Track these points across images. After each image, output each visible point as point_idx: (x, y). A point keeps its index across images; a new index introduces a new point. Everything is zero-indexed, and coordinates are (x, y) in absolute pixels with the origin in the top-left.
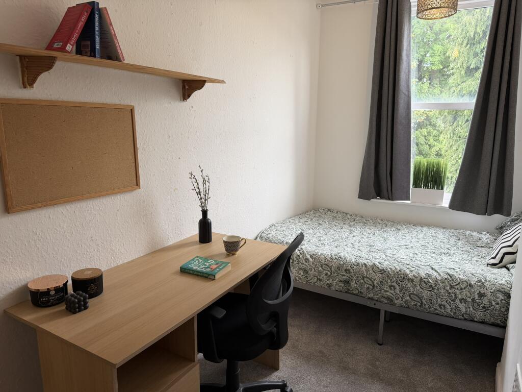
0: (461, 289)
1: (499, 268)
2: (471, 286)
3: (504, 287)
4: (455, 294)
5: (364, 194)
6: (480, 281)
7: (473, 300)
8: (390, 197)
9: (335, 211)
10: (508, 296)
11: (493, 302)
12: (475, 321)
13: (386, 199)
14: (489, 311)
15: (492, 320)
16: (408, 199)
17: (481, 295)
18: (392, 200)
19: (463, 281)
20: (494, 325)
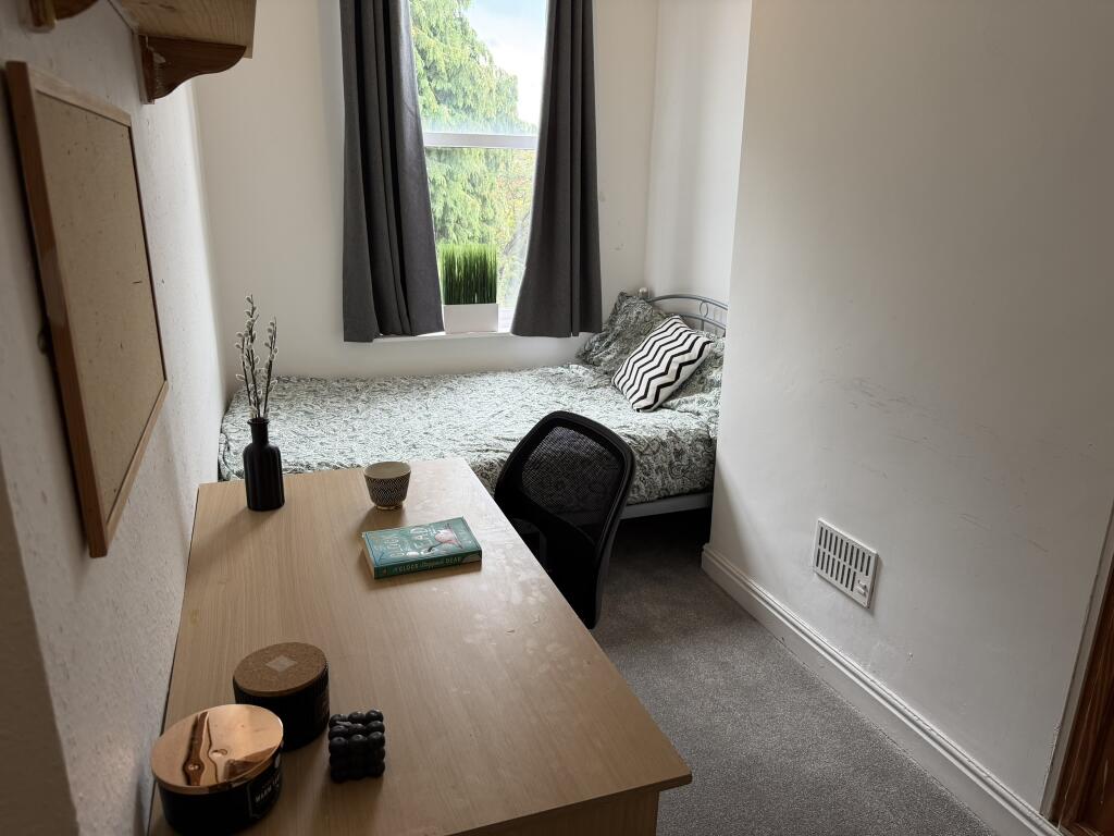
0: (654, 453)
1: (655, 410)
2: (663, 444)
3: (701, 432)
4: (648, 463)
5: (355, 331)
6: (670, 433)
7: (671, 464)
8: (408, 330)
9: (294, 379)
10: (710, 443)
11: (693, 459)
12: (672, 496)
13: (398, 335)
14: (688, 474)
15: (692, 486)
16: (441, 328)
17: (679, 454)
18: (412, 335)
19: (651, 441)
20: (693, 492)
